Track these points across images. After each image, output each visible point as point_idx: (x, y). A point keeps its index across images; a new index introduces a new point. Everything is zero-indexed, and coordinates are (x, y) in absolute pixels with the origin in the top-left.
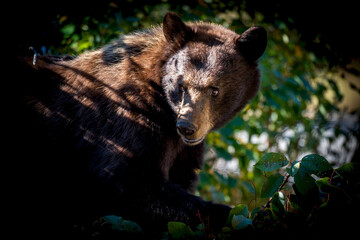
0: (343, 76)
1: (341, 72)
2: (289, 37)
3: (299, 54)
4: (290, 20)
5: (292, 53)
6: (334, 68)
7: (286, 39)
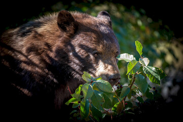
0: (177, 46)
1: (175, 43)
2: (142, 21)
3: (148, 33)
4: (143, 11)
5: (144, 32)
6: (171, 41)
7: (140, 23)
